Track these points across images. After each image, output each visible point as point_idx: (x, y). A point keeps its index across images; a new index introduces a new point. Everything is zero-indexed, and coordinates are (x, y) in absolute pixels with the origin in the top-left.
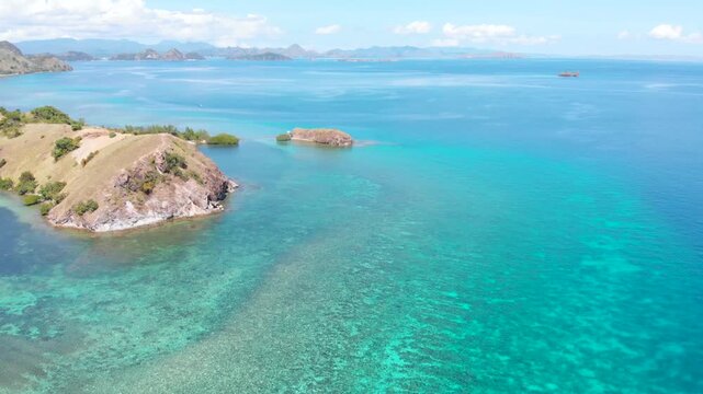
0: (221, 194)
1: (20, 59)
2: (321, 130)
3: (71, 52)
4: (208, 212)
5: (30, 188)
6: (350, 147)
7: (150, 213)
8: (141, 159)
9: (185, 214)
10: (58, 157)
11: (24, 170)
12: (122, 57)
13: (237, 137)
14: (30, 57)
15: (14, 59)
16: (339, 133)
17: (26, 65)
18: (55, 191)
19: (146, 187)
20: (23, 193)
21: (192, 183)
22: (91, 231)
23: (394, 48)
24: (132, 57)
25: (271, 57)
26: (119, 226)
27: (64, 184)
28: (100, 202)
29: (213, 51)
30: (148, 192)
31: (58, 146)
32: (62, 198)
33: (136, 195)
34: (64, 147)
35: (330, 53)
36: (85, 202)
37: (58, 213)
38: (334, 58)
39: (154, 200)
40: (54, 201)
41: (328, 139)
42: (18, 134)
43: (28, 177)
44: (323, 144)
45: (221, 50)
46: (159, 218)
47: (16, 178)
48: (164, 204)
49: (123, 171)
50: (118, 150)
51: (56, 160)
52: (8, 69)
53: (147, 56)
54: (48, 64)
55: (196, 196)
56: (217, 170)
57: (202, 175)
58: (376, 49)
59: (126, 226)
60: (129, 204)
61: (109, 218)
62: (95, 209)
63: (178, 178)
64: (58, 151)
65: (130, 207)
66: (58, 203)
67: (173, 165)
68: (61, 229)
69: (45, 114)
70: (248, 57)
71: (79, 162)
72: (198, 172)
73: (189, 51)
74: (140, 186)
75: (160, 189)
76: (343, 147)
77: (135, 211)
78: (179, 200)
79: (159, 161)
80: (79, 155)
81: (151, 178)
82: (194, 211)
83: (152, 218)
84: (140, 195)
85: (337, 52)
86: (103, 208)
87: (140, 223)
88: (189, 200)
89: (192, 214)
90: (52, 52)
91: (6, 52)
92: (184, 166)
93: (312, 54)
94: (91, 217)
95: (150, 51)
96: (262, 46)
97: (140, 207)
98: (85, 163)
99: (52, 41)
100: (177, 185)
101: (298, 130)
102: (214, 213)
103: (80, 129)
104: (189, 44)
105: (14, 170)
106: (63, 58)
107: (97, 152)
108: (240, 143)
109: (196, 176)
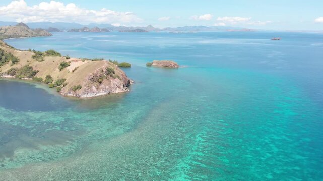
0: (127, 85)
1: (30, 31)
2: (165, 61)
3: (50, 28)
4: (124, 91)
5: (50, 81)
6: (177, 68)
7: (101, 91)
8: (97, 70)
9: (115, 92)
10: (61, 70)
11: (47, 75)
12: (73, 30)
13: (130, 64)
14: (33, 30)
15: (27, 30)
16: (173, 62)
17: (32, 33)
18: (61, 82)
19: (100, 81)
20: (48, 83)
21: (117, 80)
22: (79, 97)
23: (195, 27)
24: (77, 30)
25: (139, 31)
26: (90, 95)
27: (65, 80)
28: (83, 86)
29: (113, 28)
30: (101, 83)
31: (61, 65)
32: (66, 84)
33: (96, 84)
34: (64, 66)
35: (166, 29)
36: (76, 86)
37: (65, 90)
38: (168, 31)
39: (103, 86)
40: (62, 86)
41: (168, 65)
42: (43, 60)
43: (49, 77)
44: (166, 67)
45: (117, 27)
46: (105, 93)
47: (44, 78)
48: (107, 88)
49: (91, 74)
50: (87, 67)
51: (60, 70)
52: (25, 35)
53: (84, 30)
54: (42, 33)
55: (119, 85)
56: (126, 75)
57: (121, 77)
58: (186, 27)
59: (92, 96)
60: (93, 87)
61: (86, 92)
62: (80, 88)
63: (112, 78)
64: (61, 67)
65: (94, 88)
66: (64, 86)
67: (110, 72)
68: (67, 96)
69: (52, 52)
70: (129, 31)
71: (71, 71)
72: (119, 76)
73: (103, 28)
74: (98, 80)
75: (105, 82)
76: (175, 68)
77: (96, 90)
78: (112, 86)
79: (105, 71)
80: (70, 68)
81: (101, 77)
82: (118, 91)
83: (102, 93)
84: (97, 84)
85: (169, 28)
86: (84, 88)
87: (98, 94)
88: (116, 86)
89: (117, 92)
90: (42, 28)
91: (23, 27)
92: (114, 73)
93: (157, 29)
94: (79, 92)
95: (85, 28)
96: (135, 26)
97: (98, 88)
98: (73, 71)
99: (41, 23)
100: (111, 81)
101: (155, 61)
102: (125, 92)
103: (69, 58)
104: (102, 24)
105: (43, 74)
106: (47, 30)
107: (78, 67)
108: (131, 66)
109: (118, 77)
